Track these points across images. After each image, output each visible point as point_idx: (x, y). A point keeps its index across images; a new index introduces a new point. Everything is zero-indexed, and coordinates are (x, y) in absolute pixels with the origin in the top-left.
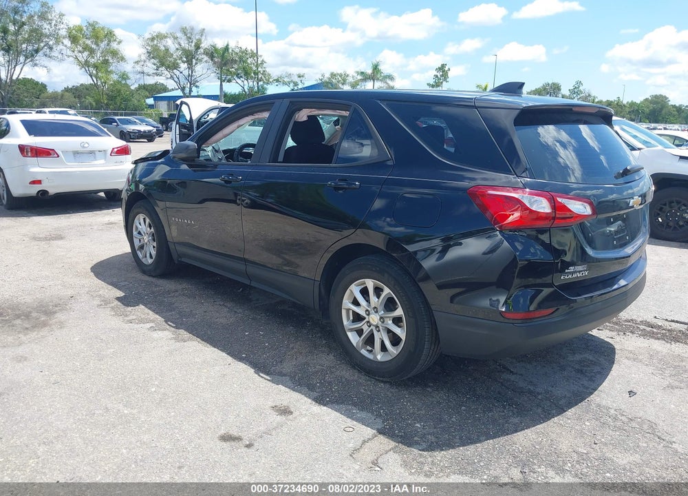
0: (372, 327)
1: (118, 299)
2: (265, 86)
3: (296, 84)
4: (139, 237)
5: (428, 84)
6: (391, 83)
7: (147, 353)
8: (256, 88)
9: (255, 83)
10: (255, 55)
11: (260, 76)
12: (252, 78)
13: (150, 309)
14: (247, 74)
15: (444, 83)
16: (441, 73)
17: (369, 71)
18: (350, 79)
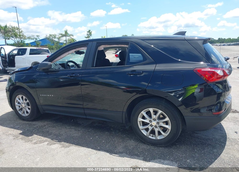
0: (153, 127)
1: (21, 134)
2: (24, 40)
3: (36, 39)
4: (19, 105)
5: (85, 37)
6: (72, 37)
7: (56, 156)
8: (20, 41)
9: (20, 39)
10: (18, 29)
11: (21, 37)
12: (18, 37)
13: (40, 135)
14: (16, 36)
15: (91, 36)
16: (89, 33)
17: (64, 33)
18: (57, 36)
